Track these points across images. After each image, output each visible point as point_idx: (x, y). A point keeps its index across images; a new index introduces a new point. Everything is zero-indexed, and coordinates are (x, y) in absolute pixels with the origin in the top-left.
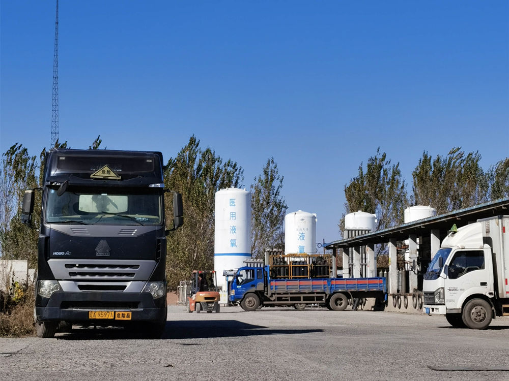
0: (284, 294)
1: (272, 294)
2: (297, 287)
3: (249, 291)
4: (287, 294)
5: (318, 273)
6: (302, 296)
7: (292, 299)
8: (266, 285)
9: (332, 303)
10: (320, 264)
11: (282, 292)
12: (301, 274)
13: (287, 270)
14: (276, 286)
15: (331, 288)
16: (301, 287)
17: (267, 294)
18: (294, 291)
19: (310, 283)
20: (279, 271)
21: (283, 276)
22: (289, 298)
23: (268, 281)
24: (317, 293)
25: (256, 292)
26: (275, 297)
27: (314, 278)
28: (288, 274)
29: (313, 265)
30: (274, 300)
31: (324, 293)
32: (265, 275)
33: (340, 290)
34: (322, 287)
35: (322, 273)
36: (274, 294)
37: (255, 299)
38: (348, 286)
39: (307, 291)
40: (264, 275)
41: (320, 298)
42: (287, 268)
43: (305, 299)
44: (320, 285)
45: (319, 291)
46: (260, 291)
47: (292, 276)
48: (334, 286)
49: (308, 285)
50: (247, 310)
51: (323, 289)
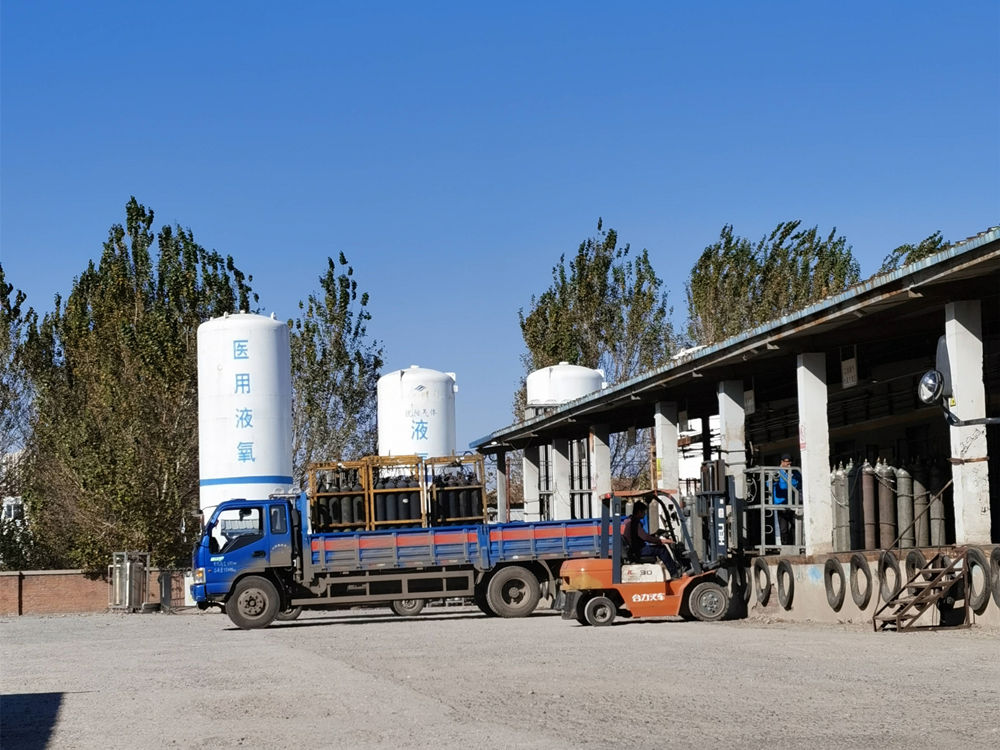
0: (352, 574)
1: (317, 575)
2: (388, 552)
3: (248, 570)
4: (362, 573)
5: (452, 510)
6: (404, 578)
7: (376, 588)
8: (297, 552)
9: (493, 596)
10: (457, 485)
11: (345, 570)
12: (401, 514)
13: (361, 506)
14: (327, 553)
15: (490, 552)
16: (402, 551)
17: (302, 577)
18: (381, 566)
19: (429, 539)
20: (337, 508)
21: (349, 524)
22: (367, 586)
23: (304, 539)
24: (450, 568)
25: (269, 573)
26: (324, 584)
27: (439, 524)
28: (362, 516)
29: (435, 489)
30: (324, 595)
31: (469, 567)
32: (296, 523)
33: (516, 558)
34: (464, 548)
35: (462, 509)
36: (323, 575)
37: (267, 592)
38: (539, 544)
39: (419, 564)
40: (291, 521)
41: (458, 584)
42: (359, 499)
43: (415, 586)
44: (459, 545)
45: (454, 562)
46: (280, 570)
47: (374, 523)
48: (500, 547)
49: (422, 547)
50: (242, 625)
51: (466, 555)
